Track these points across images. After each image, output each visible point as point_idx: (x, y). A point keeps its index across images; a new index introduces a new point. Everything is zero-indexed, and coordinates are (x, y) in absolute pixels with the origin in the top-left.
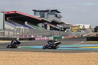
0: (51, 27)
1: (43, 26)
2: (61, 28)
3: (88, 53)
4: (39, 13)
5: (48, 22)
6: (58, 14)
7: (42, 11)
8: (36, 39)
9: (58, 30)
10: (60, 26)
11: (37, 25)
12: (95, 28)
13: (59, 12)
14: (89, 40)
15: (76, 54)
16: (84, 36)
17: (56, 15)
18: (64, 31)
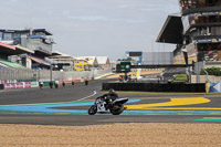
0: (33, 62)
1: (18, 61)
2: (54, 65)
4: (10, 35)
5: (29, 53)
6: (48, 37)
7: (16, 32)
8: (6, 86)
9: (48, 67)
10: (52, 60)
11: (6, 59)
12: (118, 65)
13: (48, 34)
14: (107, 89)
17: (44, 40)
18: (59, 69)
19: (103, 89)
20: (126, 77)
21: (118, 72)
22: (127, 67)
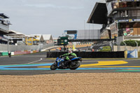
2: (10, 40)
3: (52, 75)
6: (6, 19)
9: (6, 42)
10: (9, 37)
12: (58, 40)
13: (6, 17)
14: (51, 57)
15: (35, 76)
16: (42, 50)
17: (2, 22)
18: (14, 44)
19: (48, 57)
20: (65, 49)
21: (58, 45)
22: (66, 41)
